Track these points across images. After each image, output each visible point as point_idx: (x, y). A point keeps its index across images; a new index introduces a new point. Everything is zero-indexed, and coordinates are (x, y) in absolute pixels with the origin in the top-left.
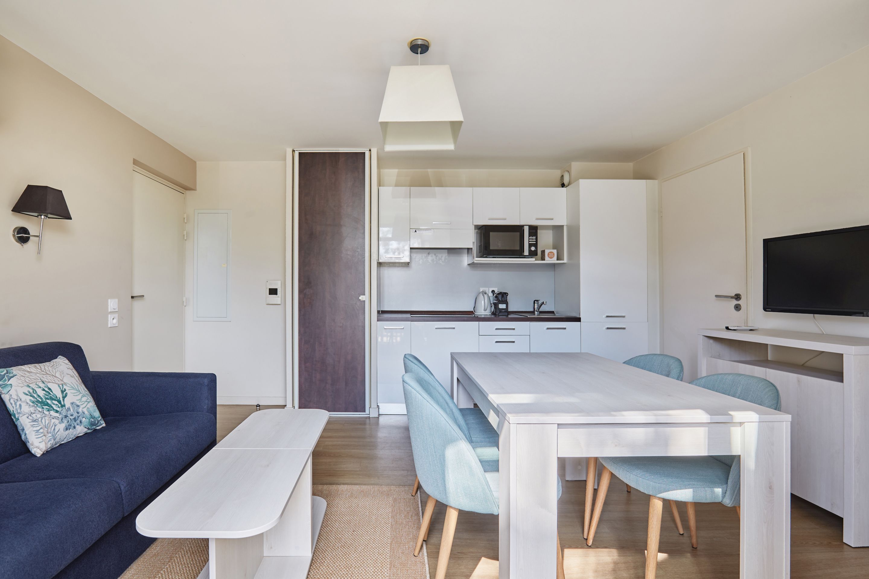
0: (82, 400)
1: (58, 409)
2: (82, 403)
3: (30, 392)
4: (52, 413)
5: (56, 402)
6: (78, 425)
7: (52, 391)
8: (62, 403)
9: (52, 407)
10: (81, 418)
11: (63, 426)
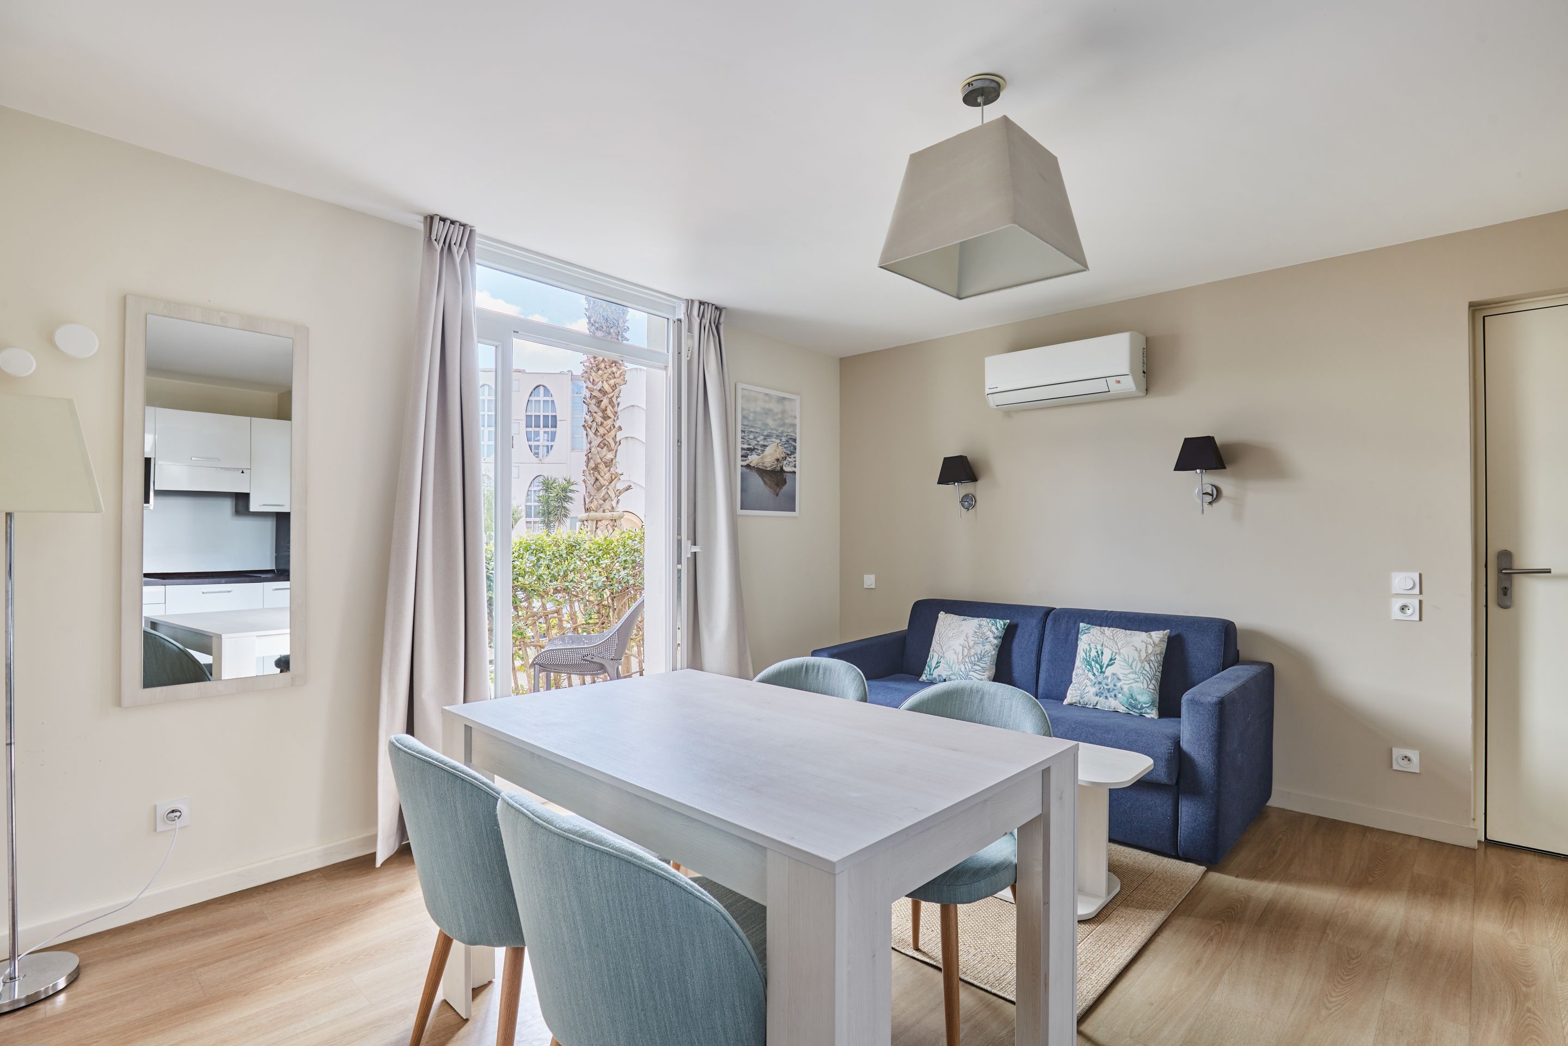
0: (1128, 676)
1: (1096, 673)
2: (1125, 679)
3: (1086, 651)
4: (1090, 675)
5: (1098, 666)
6: (1111, 697)
7: (1102, 656)
8: (1103, 670)
9: (1093, 669)
10: (1117, 693)
11: (1093, 690)
